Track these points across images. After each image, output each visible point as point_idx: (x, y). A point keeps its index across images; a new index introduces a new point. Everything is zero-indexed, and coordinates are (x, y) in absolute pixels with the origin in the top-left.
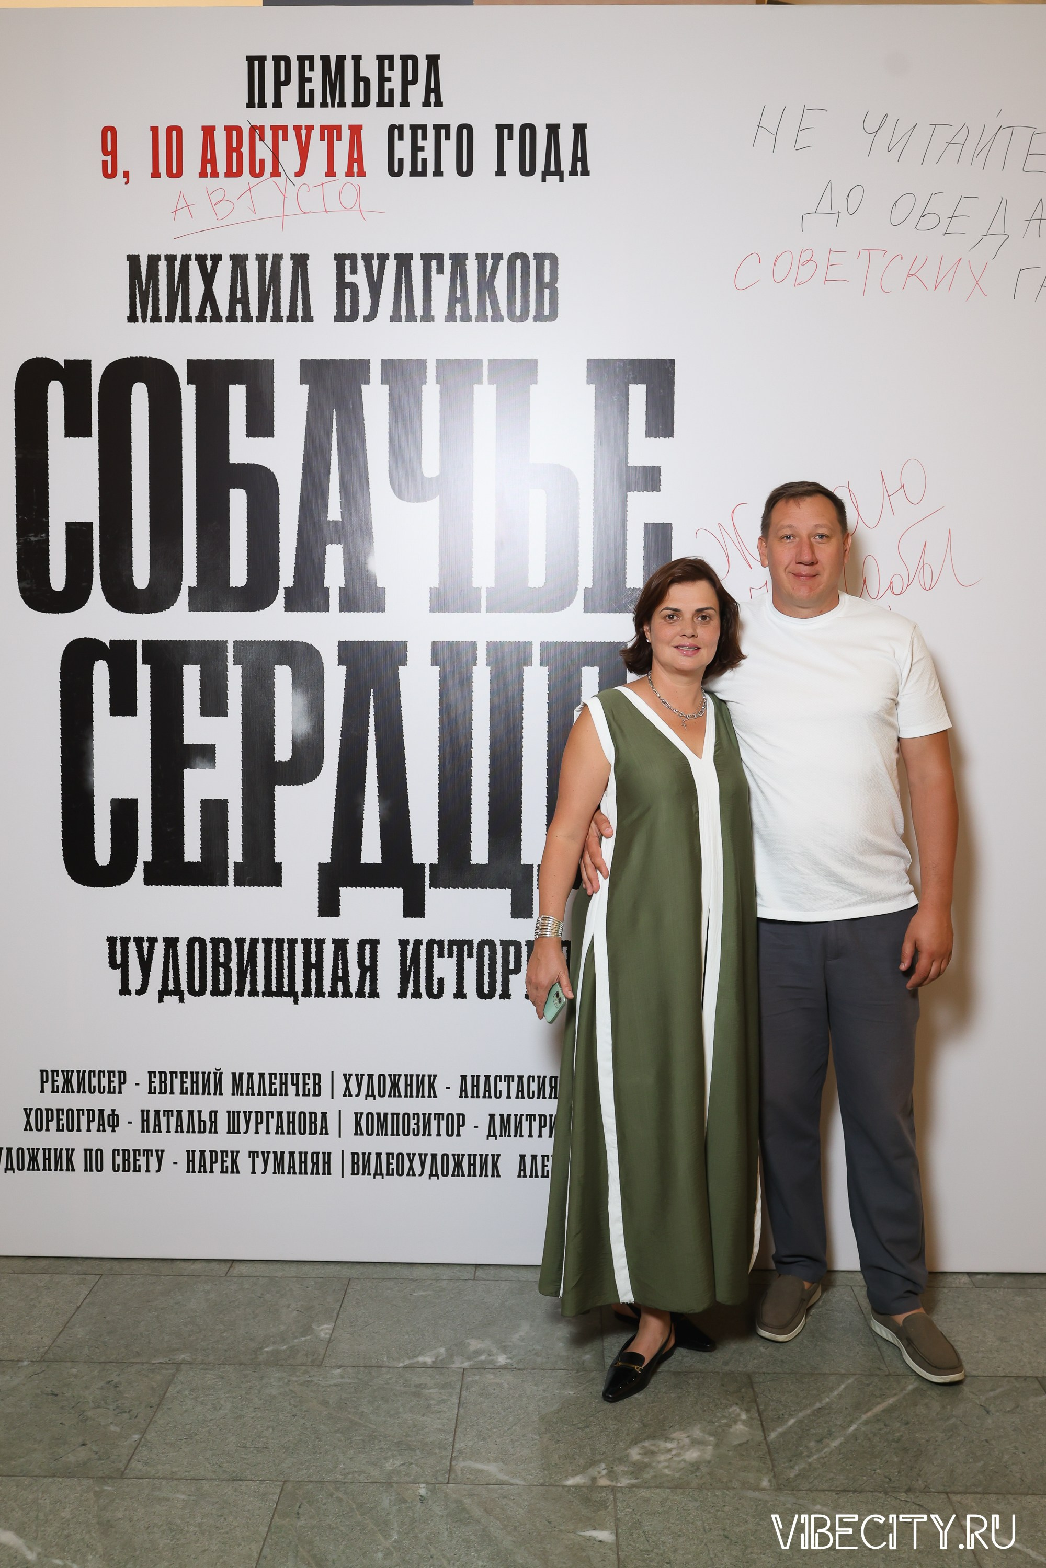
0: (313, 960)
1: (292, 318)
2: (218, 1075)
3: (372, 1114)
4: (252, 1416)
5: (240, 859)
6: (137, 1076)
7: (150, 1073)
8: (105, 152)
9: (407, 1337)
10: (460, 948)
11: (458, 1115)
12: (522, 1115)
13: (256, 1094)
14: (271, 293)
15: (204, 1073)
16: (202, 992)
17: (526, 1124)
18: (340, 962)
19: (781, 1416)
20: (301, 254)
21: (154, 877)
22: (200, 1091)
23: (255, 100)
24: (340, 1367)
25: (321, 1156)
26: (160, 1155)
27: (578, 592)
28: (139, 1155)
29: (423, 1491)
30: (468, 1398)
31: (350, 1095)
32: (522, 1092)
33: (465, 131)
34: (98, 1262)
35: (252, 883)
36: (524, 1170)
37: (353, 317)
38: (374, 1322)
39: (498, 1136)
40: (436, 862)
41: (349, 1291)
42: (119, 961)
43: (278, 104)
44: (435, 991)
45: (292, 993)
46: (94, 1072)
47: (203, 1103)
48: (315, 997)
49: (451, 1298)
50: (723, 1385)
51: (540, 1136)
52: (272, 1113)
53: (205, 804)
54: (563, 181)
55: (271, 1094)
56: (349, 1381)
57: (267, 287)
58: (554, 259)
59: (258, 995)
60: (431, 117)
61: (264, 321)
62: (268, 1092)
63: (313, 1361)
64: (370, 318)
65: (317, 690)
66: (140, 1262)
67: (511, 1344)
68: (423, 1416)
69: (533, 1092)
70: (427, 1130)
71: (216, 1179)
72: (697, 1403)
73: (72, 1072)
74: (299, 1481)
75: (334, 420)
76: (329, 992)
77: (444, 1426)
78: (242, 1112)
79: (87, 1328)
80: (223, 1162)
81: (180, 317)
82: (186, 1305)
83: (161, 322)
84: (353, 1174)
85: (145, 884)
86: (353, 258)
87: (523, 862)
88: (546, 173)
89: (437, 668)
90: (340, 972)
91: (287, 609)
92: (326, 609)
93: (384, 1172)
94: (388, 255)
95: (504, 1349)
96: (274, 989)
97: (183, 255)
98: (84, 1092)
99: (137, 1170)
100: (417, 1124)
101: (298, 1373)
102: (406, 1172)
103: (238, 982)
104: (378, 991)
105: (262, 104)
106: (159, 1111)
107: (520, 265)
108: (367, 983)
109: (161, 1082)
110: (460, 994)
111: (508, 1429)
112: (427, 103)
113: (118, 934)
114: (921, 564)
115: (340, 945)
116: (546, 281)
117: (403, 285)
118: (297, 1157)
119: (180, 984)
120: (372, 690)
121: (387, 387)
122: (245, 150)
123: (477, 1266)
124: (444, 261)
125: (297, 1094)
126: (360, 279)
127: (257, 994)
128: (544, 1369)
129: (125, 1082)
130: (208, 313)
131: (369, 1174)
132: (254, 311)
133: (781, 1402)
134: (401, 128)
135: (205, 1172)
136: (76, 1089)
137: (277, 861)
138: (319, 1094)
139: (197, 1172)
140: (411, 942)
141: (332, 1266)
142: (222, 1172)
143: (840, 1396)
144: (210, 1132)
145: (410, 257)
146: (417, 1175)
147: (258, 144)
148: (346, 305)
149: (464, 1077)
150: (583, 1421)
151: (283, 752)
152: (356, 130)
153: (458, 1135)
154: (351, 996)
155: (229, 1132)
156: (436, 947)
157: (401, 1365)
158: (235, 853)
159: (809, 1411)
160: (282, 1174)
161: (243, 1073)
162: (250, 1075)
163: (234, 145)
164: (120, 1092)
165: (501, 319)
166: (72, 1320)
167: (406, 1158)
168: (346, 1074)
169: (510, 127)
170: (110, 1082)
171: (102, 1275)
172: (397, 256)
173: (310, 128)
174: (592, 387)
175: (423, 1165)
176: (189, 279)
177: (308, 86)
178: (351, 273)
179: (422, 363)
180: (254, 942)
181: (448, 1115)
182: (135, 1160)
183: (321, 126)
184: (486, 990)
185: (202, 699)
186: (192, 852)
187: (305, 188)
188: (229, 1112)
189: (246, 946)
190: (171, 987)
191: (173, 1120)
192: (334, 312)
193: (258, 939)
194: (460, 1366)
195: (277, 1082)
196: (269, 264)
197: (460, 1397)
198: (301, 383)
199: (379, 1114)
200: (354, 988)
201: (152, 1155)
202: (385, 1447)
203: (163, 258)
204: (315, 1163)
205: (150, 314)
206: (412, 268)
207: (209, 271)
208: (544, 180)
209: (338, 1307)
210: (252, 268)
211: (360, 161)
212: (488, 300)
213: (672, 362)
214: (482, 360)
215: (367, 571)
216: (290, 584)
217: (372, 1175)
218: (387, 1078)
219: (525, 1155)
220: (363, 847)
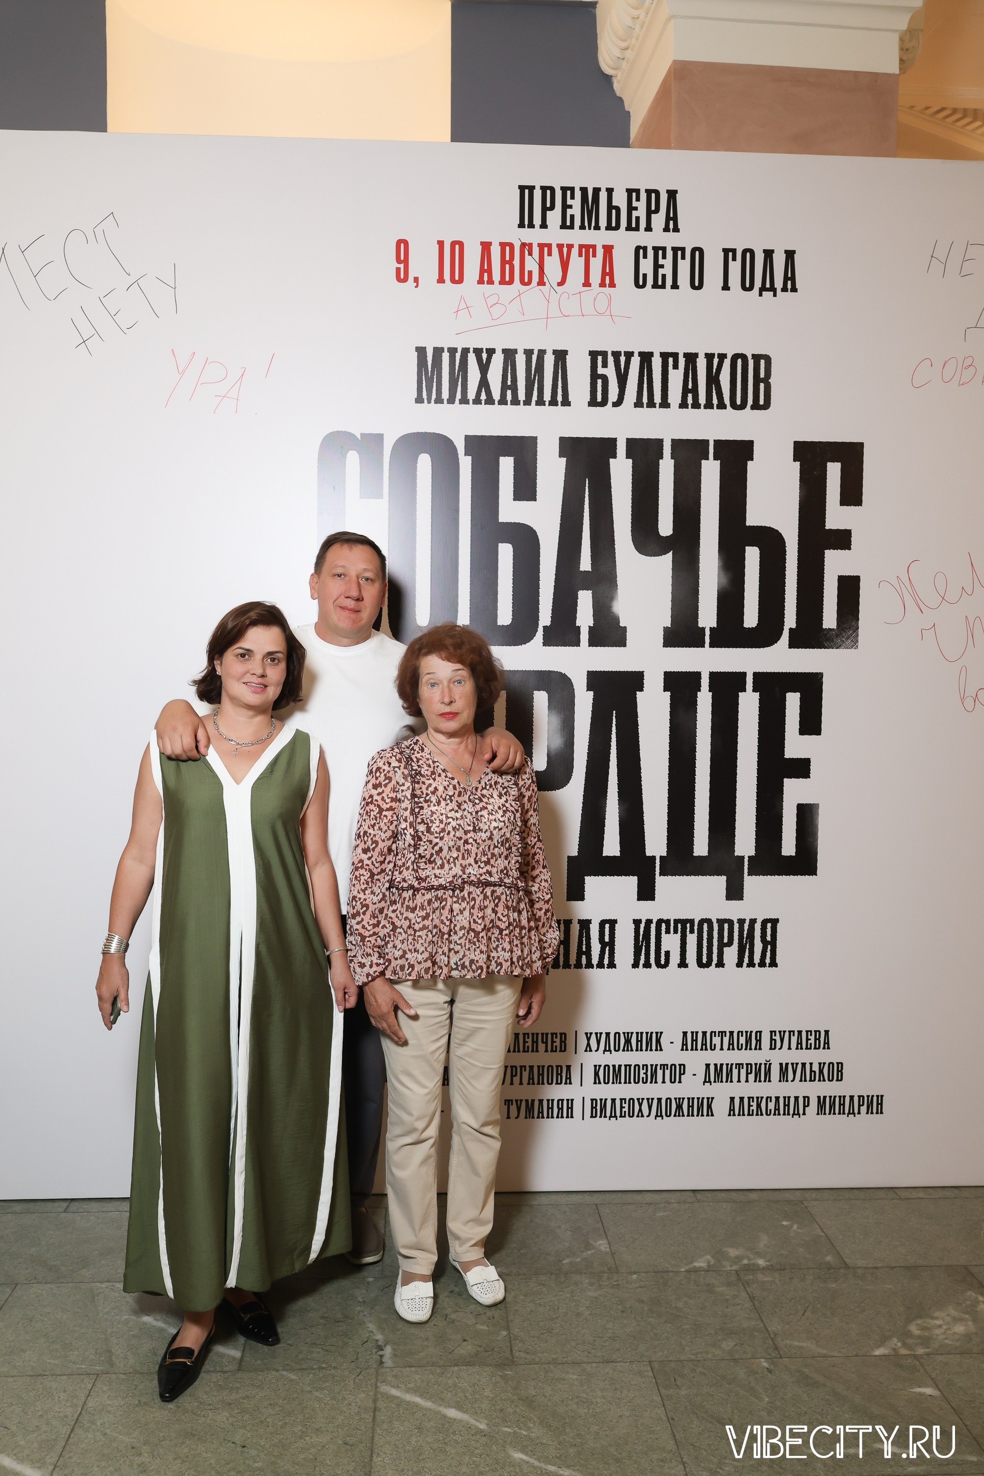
1: (553, 402)
3: (609, 1066)
8: (399, 261)
9: (674, 1248)
10: (683, 925)
11: (680, 1065)
14: (536, 381)
17: (735, 1072)
18: (584, 939)
20: (562, 350)
23: (525, 222)
24: (634, 1273)
25: (565, 1102)
27: (784, 632)
29: (765, 1365)
30: (754, 1293)
31: (591, 1051)
32: (733, 1044)
33: (697, 253)
36: (734, 1110)
37: (604, 403)
38: (639, 1238)
39: (712, 1082)
40: (665, 854)
41: (602, 1214)
43: (544, 225)
44: (663, 962)
48: (563, 968)
49: (690, 1217)
51: (747, 1081)
52: (525, 1067)
54: (776, 296)
55: (524, 1051)
56: (650, 1283)
57: (533, 376)
58: (768, 359)
60: (670, 240)
61: (530, 405)
62: (521, 1049)
63: (610, 1269)
64: (618, 403)
65: (569, 711)
67: (761, 1250)
68: (727, 1308)
69: (742, 1045)
70: (654, 1079)
72: (939, 1290)
74: (661, 1361)
75: (587, 488)
76: (574, 965)
77: (749, 1315)
81: (460, 400)
83: (443, 403)
84: (592, 1117)
86: (604, 354)
87: (736, 854)
88: (763, 289)
89: (669, 693)
90: (584, 947)
91: (545, 644)
92: (578, 645)
93: (618, 1114)
94: (633, 353)
95: (758, 1254)
97: (463, 348)
100: (646, 1073)
101: (604, 1279)
102: (636, 1114)
104: (615, 962)
105: (531, 225)
107: (741, 363)
108: (607, 956)
110: (683, 964)
112: (666, 229)
115: (585, 925)
116: (761, 377)
117: (645, 378)
118: (545, 1104)
120: (614, 712)
121: (630, 461)
122: (517, 262)
123: (694, 1191)
124: (679, 358)
125: (546, 1051)
126: (610, 372)
130: (483, 397)
131: (605, 1117)
132: (522, 396)
134: (645, 249)
138: (564, 1050)
140: (644, 922)
141: (574, 1195)
145: (651, 354)
146: (645, 1116)
147: (528, 258)
148: (598, 393)
149: (685, 1034)
151: (540, 763)
152: (608, 250)
153: (680, 1082)
154: (592, 967)
156: (664, 926)
157: (684, 1270)
160: (532, 1118)
163: (507, 258)
165: (724, 407)
167: (636, 1102)
168: (588, 1033)
172: (641, 354)
173: (570, 247)
174: (798, 464)
175: (650, 1107)
176: (468, 368)
177: (569, 212)
178: (603, 367)
179: (660, 442)
181: (672, 1065)
183: (580, 245)
184: (705, 960)
187: (565, 296)
192: (588, 398)
194: (731, 1269)
195: (530, 1040)
196: (534, 358)
198: (560, 457)
199: (614, 1066)
200: (595, 960)
202: (713, 1332)
203: (446, 350)
204: (560, 1109)
205: (434, 396)
206: (653, 364)
207: (484, 362)
208: (761, 295)
209: (601, 1227)
210: (520, 360)
211: (611, 274)
212: (714, 391)
213: (861, 445)
214: (708, 440)
215: (613, 613)
216: (548, 623)
217: (608, 1117)
218: (622, 1036)
219: (734, 1098)
220: (605, 842)
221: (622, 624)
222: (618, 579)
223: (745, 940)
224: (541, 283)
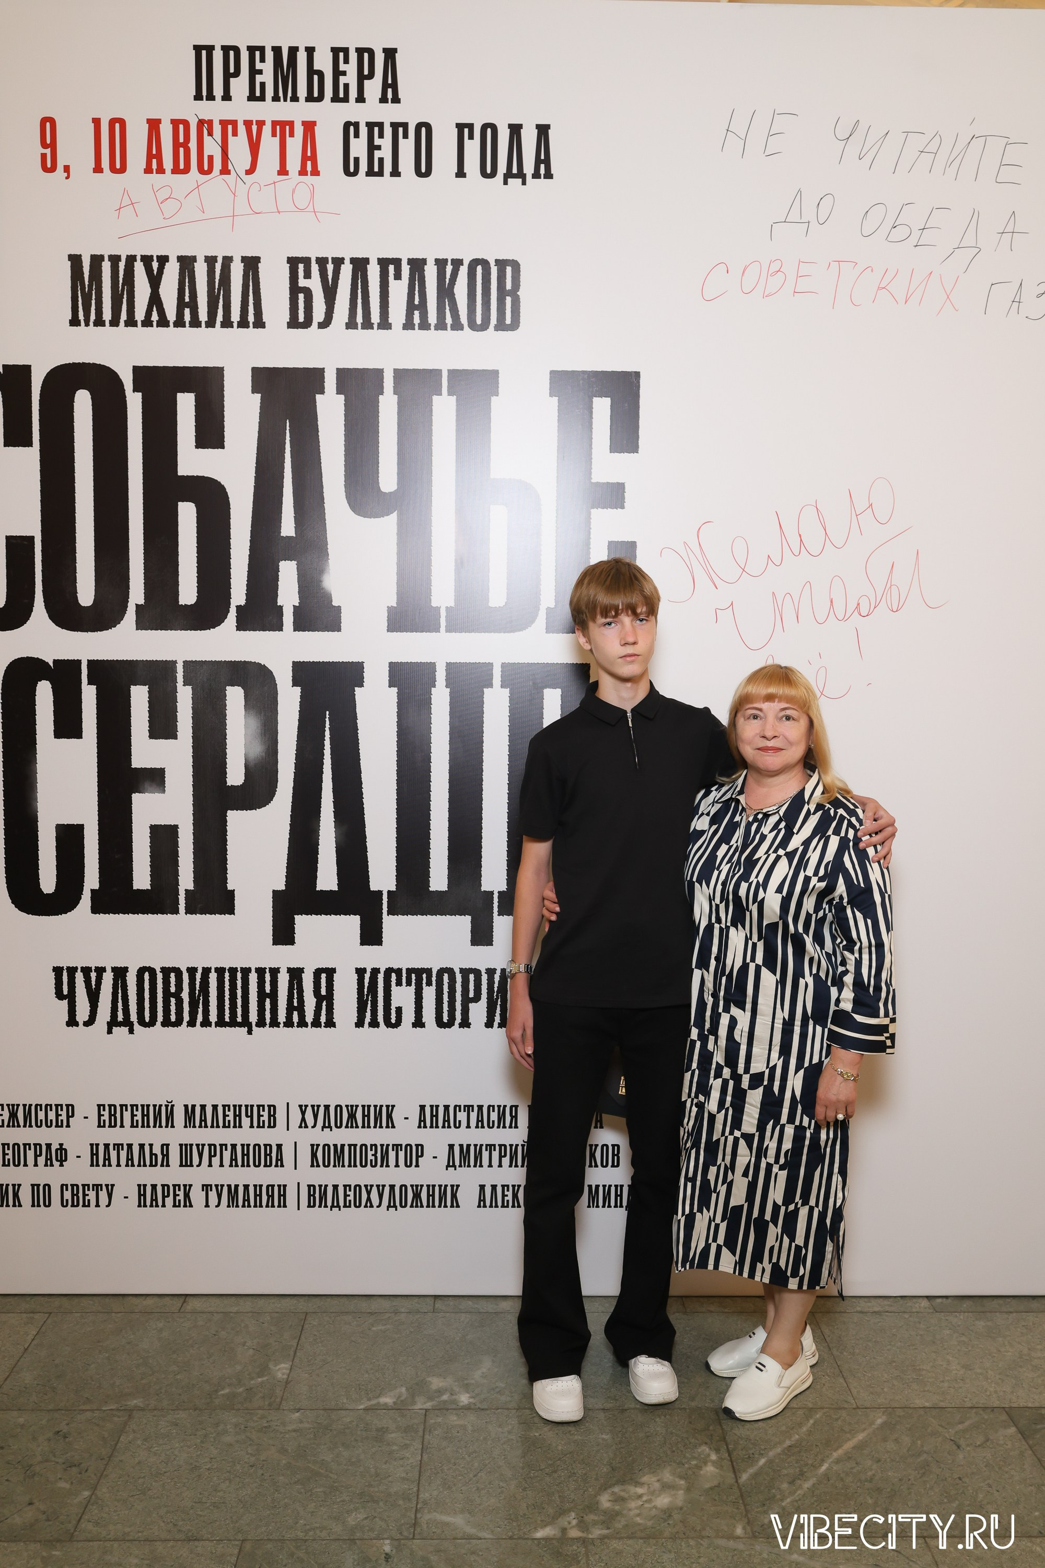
0: (268, 989)
1: (243, 324)
2: (169, 1108)
3: (329, 1146)
4: (207, 1467)
5: (191, 887)
6: (86, 1109)
7: (99, 1106)
8: (44, 145)
9: (367, 1375)
10: (418, 976)
11: (417, 1146)
12: (481, 1145)
13: (209, 1127)
14: (221, 297)
15: (155, 1106)
16: (152, 1023)
17: (485, 1154)
18: (295, 991)
19: (751, 1456)
20: (252, 257)
21: (101, 905)
22: (152, 1124)
23: (203, 92)
24: (298, 1410)
25: (276, 1189)
26: (110, 1189)
27: (540, 612)
28: (89, 1190)
29: (387, 1549)
30: (431, 1442)
31: (306, 1127)
32: (482, 1121)
33: (423, 130)
34: (46, 1299)
35: (203, 912)
36: (484, 1201)
37: (307, 323)
38: (332, 1360)
39: (457, 1167)
40: (394, 888)
41: (306, 1326)
42: (65, 991)
43: (227, 97)
44: (393, 1021)
45: (246, 1023)
46: (41, 1105)
47: (154, 1136)
48: (270, 1027)
49: (411, 1332)
50: (690, 1423)
51: (500, 1166)
52: (226, 1145)
53: (156, 831)
54: (525, 184)
55: (224, 1126)
56: (308, 1426)
57: (216, 291)
58: (515, 265)
59: (210, 1026)
60: (388, 114)
61: (214, 327)
62: (221, 1124)
63: (270, 1405)
64: (325, 324)
65: (271, 712)
66: (91, 1298)
67: (473, 1382)
68: (385, 1463)
69: (493, 1121)
70: (385, 1162)
71: (168, 1213)
72: (665, 1443)
73: (18, 1105)
74: (258, 1540)
75: (288, 432)
76: (284, 1022)
77: (407, 1474)
78: (194, 1145)
79: (35, 1372)
80: (175, 1195)
81: (125, 321)
82: (138, 1345)
83: (105, 326)
84: (309, 1206)
85: (92, 912)
86: (306, 261)
87: (483, 889)
88: (508, 175)
89: (395, 690)
90: (295, 1001)
91: (239, 628)
92: (280, 628)
93: (341, 1203)
94: (343, 259)
95: (467, 1388)
96: (227, 1019)
97: (127, 256)
98: (31, 1126)
99: (86, 1205)
100: (375, 1155)
101: (255, 1418)
102: (363, 1203)
103: (190, 1012)
104: (334, 1020)
105: (211, 97)
106: (109, 1144)
107: (481, 271)
108: (324, 1012)
109: (110, 1115)
110: (419, 1023)
111: (474, 1476)
112: (383, 100)
113: (65, 964)
114: (889, 585)
115: (296, 974)
116: (507, 289)
117: (359, 291)
118: (251, 1189)
119: (130, 1015)
120: (327, 713)
121: (342, 397)
122: (193, 145)
123: (436, 1297)
124: (402, 265)
125: (252, 1126)
126: (314, 284)
127: (210, 1024)
128: (508, 1409)
129: (73, 1116)
130: (155, 317)
131: (326, 1206)
132: (203, 316)
133: (750, 1440)
134: (356, 125)
135: (157, 1206)
136: (22, 1123)
137: (229, 888)
138: (274, 1126)
139: (148, 1206)
140: (369, 971)
141: (288, 1300)
142: (174, 1206)
143: (810, 1433)
144: (162, 1165)
145: (366, 261)
146: (375, 1207)
147: (207, 139)
148: (299, 311)
149: (422, 1108)
150: (551, 1465)
151: (235, 776)
152: (309, 127)
153: (417, 1166)
154: (306, 1026)
155: (181, 1165)
156: (394, 976)
157: (362, 1407)
158: (186, 880)
159: (779, 1450)
160: (236, 1207)
161: (195, 1105)
162: (203, 1107)
163: (181, 140)
164: (68, 1126)
165: (461, 328)
166: (19, 1363)
167: (363, 1189)
168: (302, 1105)
169: (471, 127)
170: (57, 1115)
171: (51, 1313)
172: (353, 261)
173: (261, 124)
174: (555, 400)
175: (381, 1196)
176: (134, 281)
177: (259, 78)
178: (305, 278)
179: (379, 373)
180: (207, 971)
181: (407, 1146)
182: (85, 1195)
183: (273, 122)
184: (445, 1018)
185: (151, 722)
186: (142, 879)
187: (256, 186)
188: (181, 1145)
189: (198, 976)
190: (120, 1017)
191: (123, 1154)
192: (287, 317)
193: (211, 968)
194: (421, 1407)
195: (231, 1114)
196: (218, 267)
197: (423, 1441)
198: (253, 393)
199: (335, 1146)
200: (309, 1018)
201: (101, 1190)
202: (347, 1499)
203: (106, 258)
204: (270, 1196)
205: (93, 317)
206: (369, 273)
207: (155, 273)
208: (506, 183)
209: (295, 1344)
210: (201, 270)
211: (314, 159)
212: (447, 308)
213: (637, 374)
214: (441, 370)
215: (323, 589)
216: (242, 602)
217: (329, 1207)
218: (345, 1109)
219: (485, 1185)
220: (318, 874)
221: (335, 603)
222: (329, 546)
223: (495, 994)
224: (225, 171)
